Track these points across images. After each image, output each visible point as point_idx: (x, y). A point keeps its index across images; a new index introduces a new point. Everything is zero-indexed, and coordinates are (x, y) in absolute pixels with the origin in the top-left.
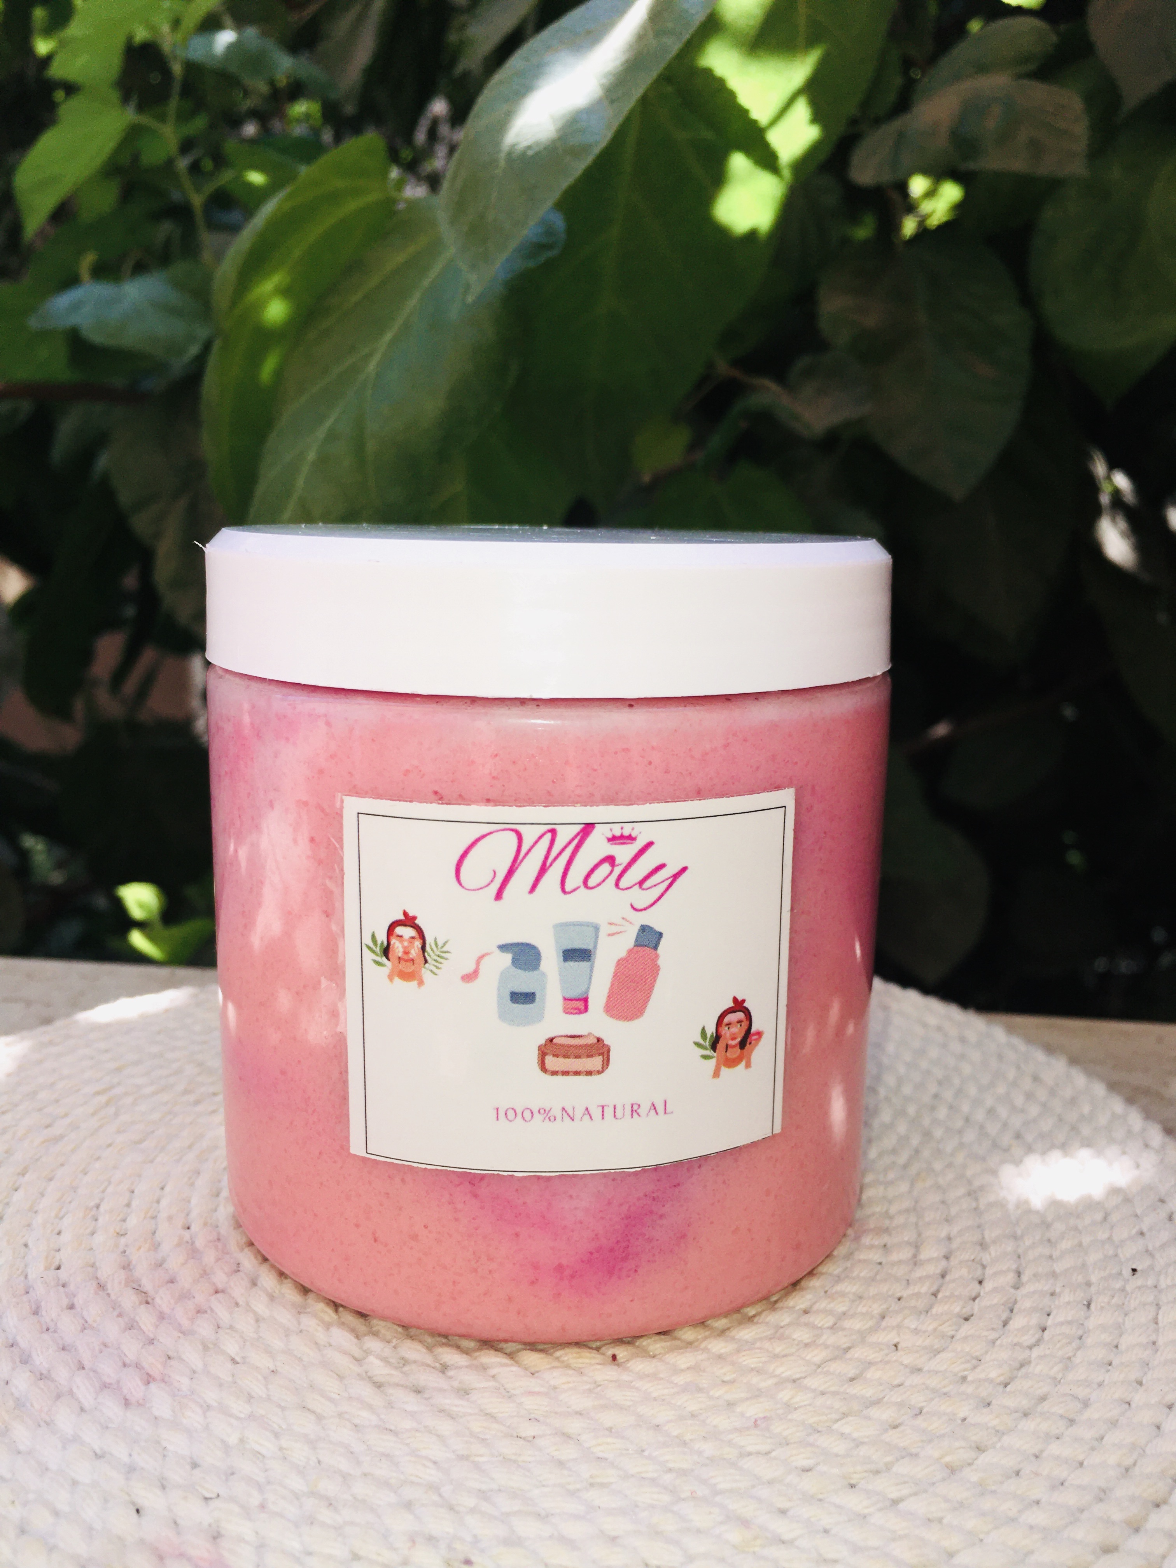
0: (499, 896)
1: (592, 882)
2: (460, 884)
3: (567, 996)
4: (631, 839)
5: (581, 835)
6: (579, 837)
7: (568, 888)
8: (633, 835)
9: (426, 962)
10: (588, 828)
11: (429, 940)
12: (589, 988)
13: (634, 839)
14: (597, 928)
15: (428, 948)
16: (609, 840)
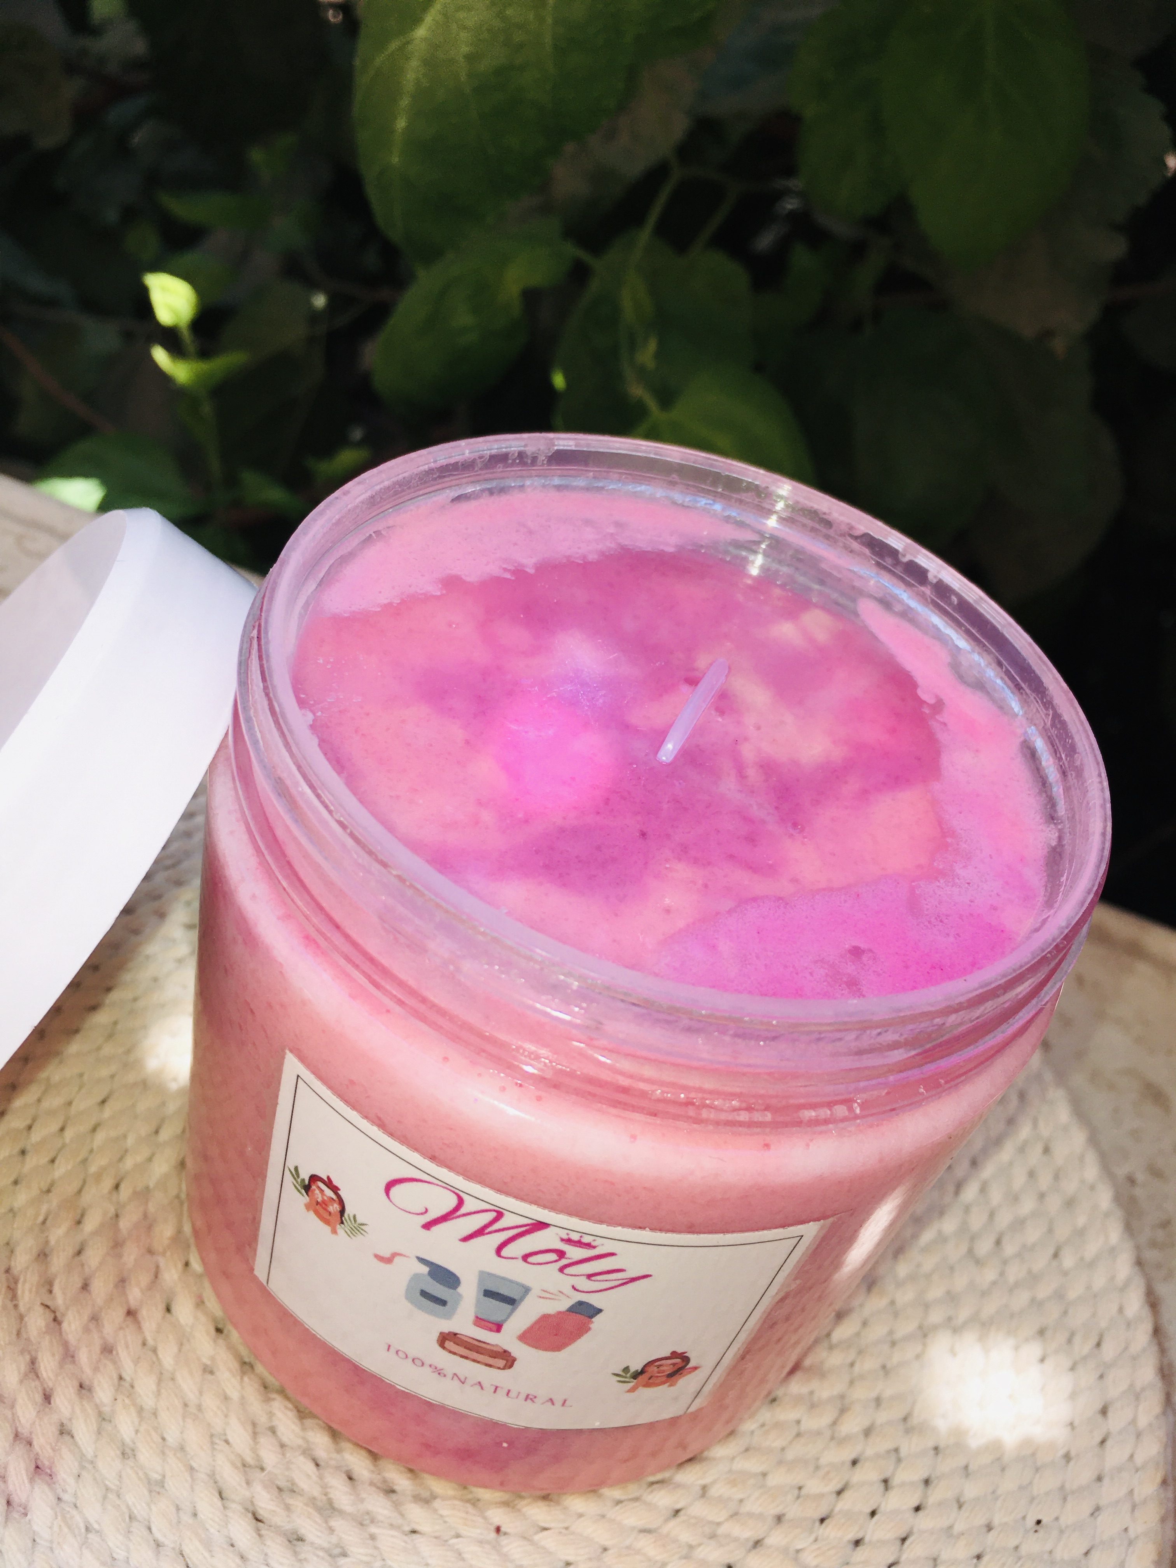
0: (428, 1226)
1: (530, 1259)
2: (389, 1198)
3: (480, 1316)
4: (589, 1246)
5: (531, 1226)
6: (527, 1228)
7: (504, 1252)
8: (593, 1244)
9: (342, 1223)
10: (541, 1226)
11: (349, 1211)
12: (505, 1320)
13: (594, 1247)
14: (527, 1290)
15: (346, 1215)
16: (562, 1240)
